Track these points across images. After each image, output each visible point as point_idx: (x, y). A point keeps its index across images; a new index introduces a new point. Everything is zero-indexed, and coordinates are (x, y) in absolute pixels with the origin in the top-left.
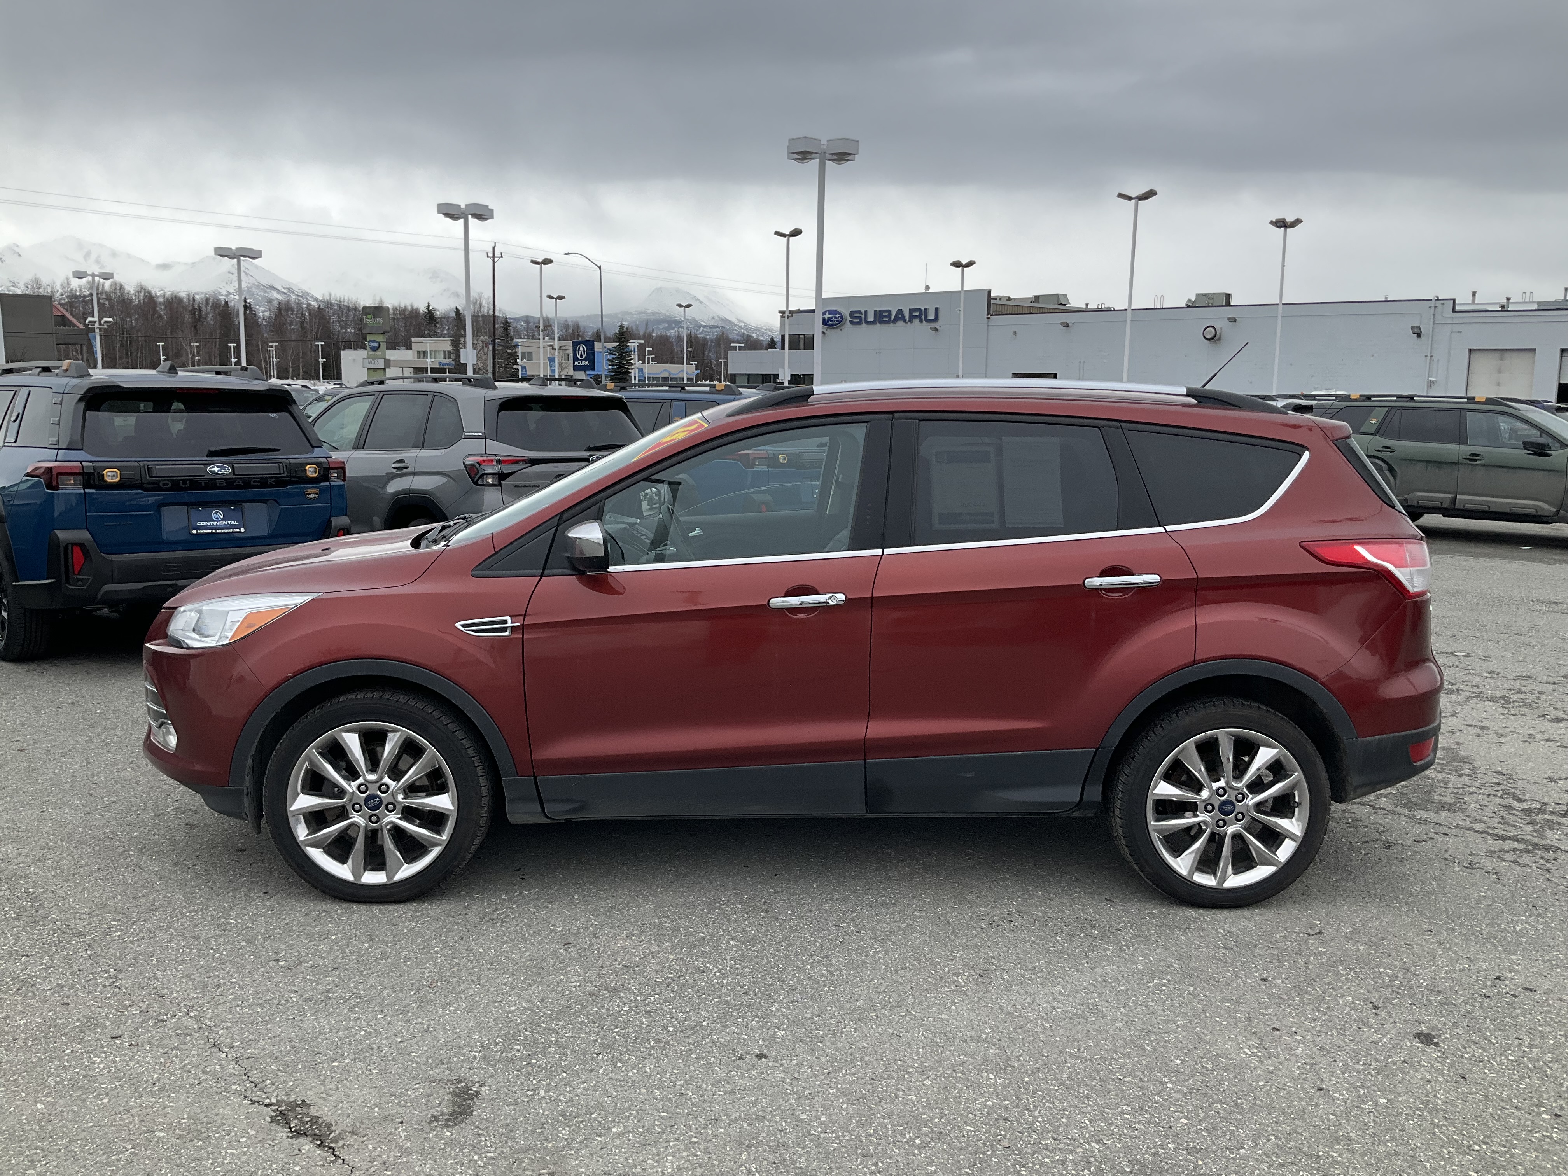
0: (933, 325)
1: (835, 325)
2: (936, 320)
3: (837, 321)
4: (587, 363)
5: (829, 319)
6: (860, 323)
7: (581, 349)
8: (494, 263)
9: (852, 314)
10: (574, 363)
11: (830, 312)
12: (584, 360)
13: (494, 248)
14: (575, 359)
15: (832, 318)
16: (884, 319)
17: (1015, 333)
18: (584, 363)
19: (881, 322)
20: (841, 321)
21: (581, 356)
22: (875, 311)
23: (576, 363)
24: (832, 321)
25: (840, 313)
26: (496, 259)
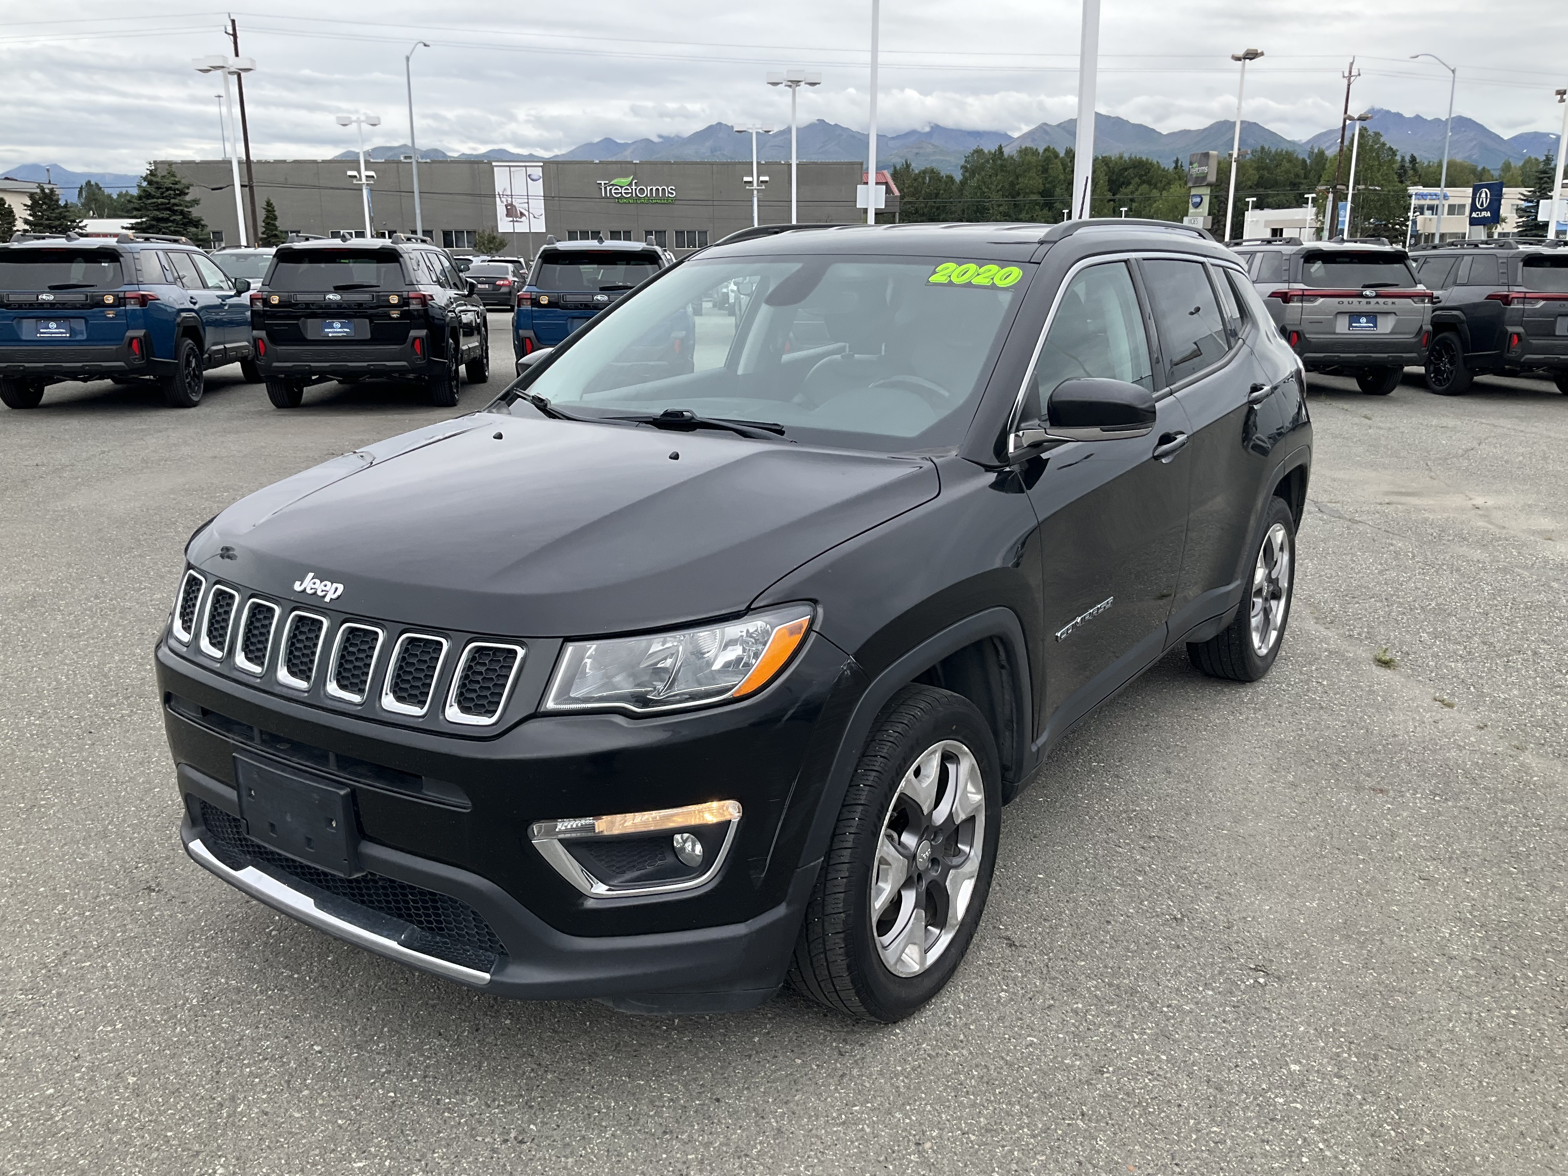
4: (1489, 214)
7: (1483, 195)
8: (1349, 85)
10: (1471, 214)
12: (1485, 210)
13: (1352, 64)
14: (1474, 208)
18: (1484, 214)
21: (1482, 205)
23: (1474, 215)
26: (1352, 79)
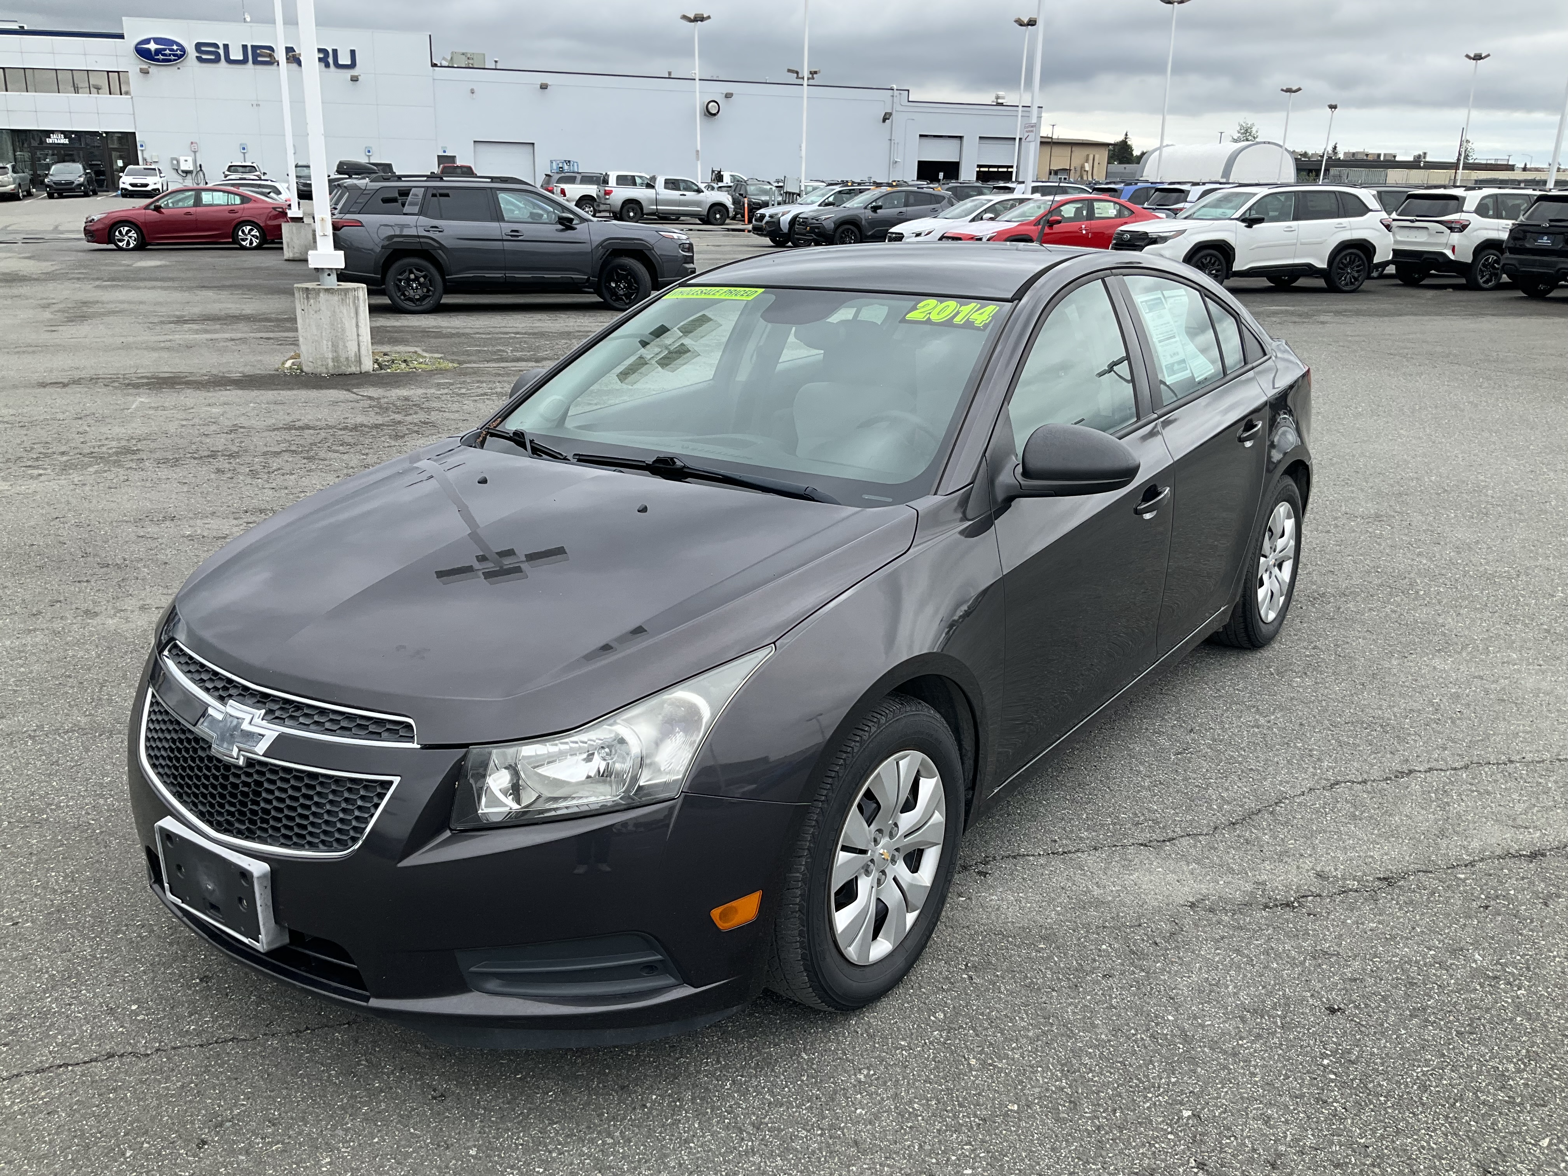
0: (348, 74)
1: (170, 61)
2: (353, 65)
3: (174, 55)
5: (158, 52)
6: (217, 60)
9: (198, 46)
11: (157, 41)
15: (165, 50)
16: (259, 59)
17: (472, 92)
19: (255, 62)
20: (182, 56)
22: (245, 47)
24: (163, 55)
25: (178, 44)
